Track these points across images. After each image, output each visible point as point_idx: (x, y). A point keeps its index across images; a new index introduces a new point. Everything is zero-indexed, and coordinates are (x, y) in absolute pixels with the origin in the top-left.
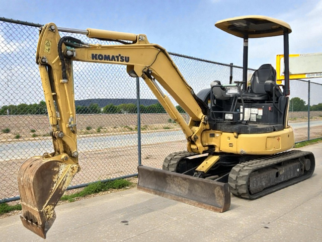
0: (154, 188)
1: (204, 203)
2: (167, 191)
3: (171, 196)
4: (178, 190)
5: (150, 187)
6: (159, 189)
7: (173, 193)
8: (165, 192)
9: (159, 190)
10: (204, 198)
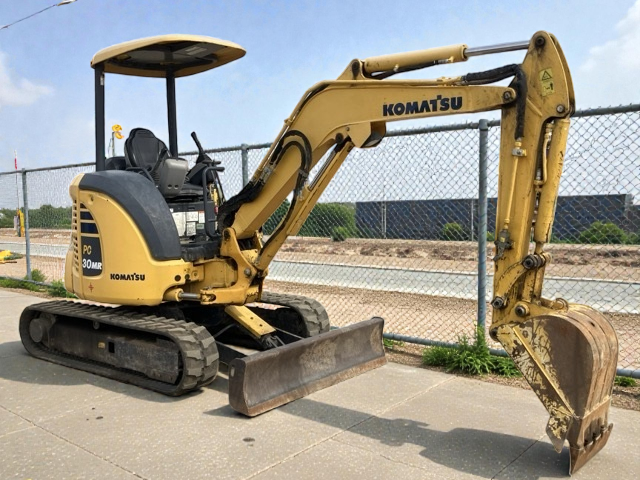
0: (283, 390)
1: (364, 362)
2: (306, 380)
3: (320, 382)
4: (322, 368)
5: (274, 393)
6: (292, 386)
7: (317, 376)
8: (304, 384)
9: (293, 389)
10: (359, 356)
